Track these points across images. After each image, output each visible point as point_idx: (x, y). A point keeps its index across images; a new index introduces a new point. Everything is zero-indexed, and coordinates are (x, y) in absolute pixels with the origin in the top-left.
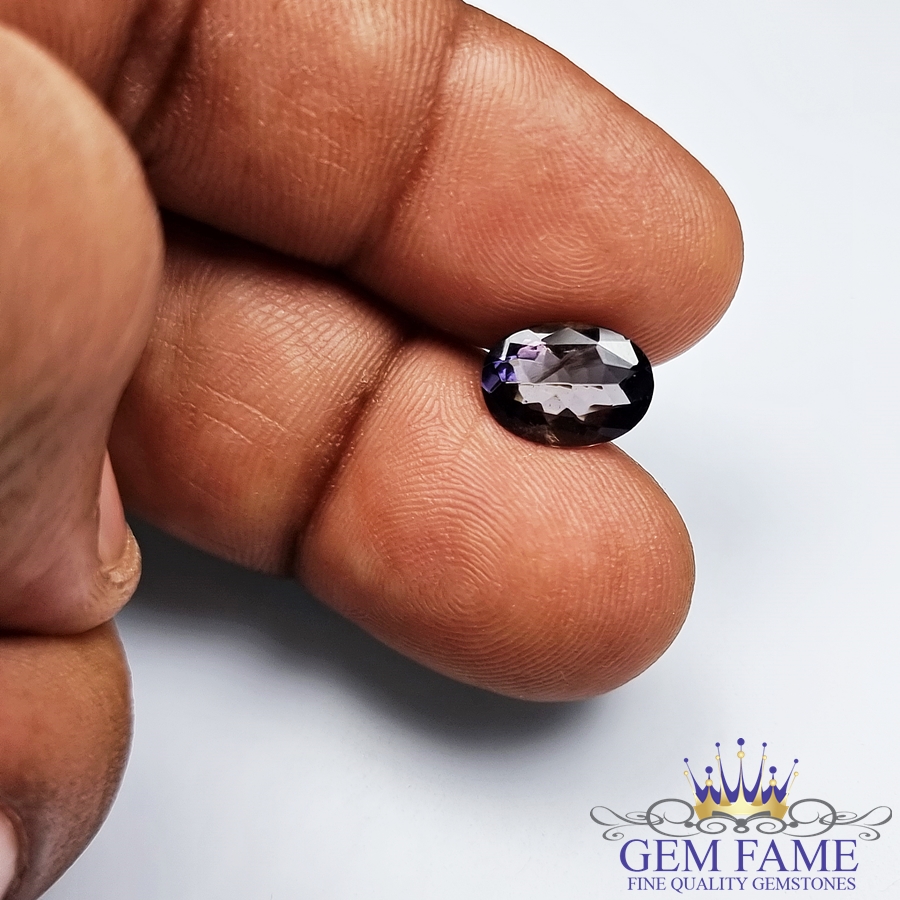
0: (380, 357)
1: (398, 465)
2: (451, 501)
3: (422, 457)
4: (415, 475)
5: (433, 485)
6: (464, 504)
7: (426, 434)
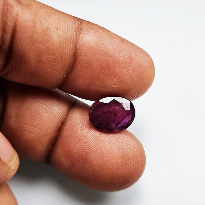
0: (66, 113)
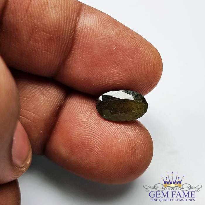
1: (71, 125)
2: (87, 134)
3: (78, 122)
4: (76, 128)
5: (82, 130)
6: (90, 135)
7: (79, 116)
